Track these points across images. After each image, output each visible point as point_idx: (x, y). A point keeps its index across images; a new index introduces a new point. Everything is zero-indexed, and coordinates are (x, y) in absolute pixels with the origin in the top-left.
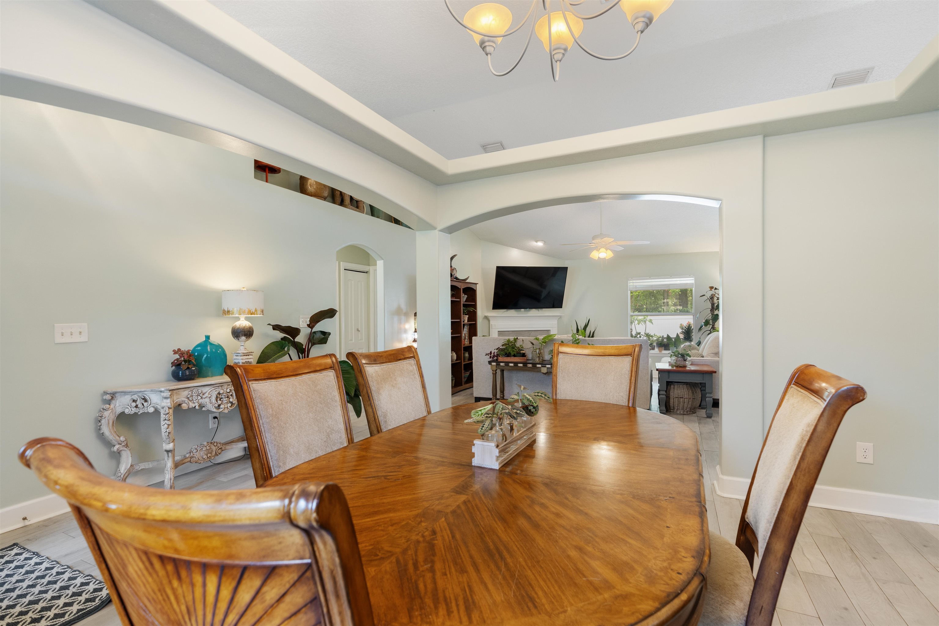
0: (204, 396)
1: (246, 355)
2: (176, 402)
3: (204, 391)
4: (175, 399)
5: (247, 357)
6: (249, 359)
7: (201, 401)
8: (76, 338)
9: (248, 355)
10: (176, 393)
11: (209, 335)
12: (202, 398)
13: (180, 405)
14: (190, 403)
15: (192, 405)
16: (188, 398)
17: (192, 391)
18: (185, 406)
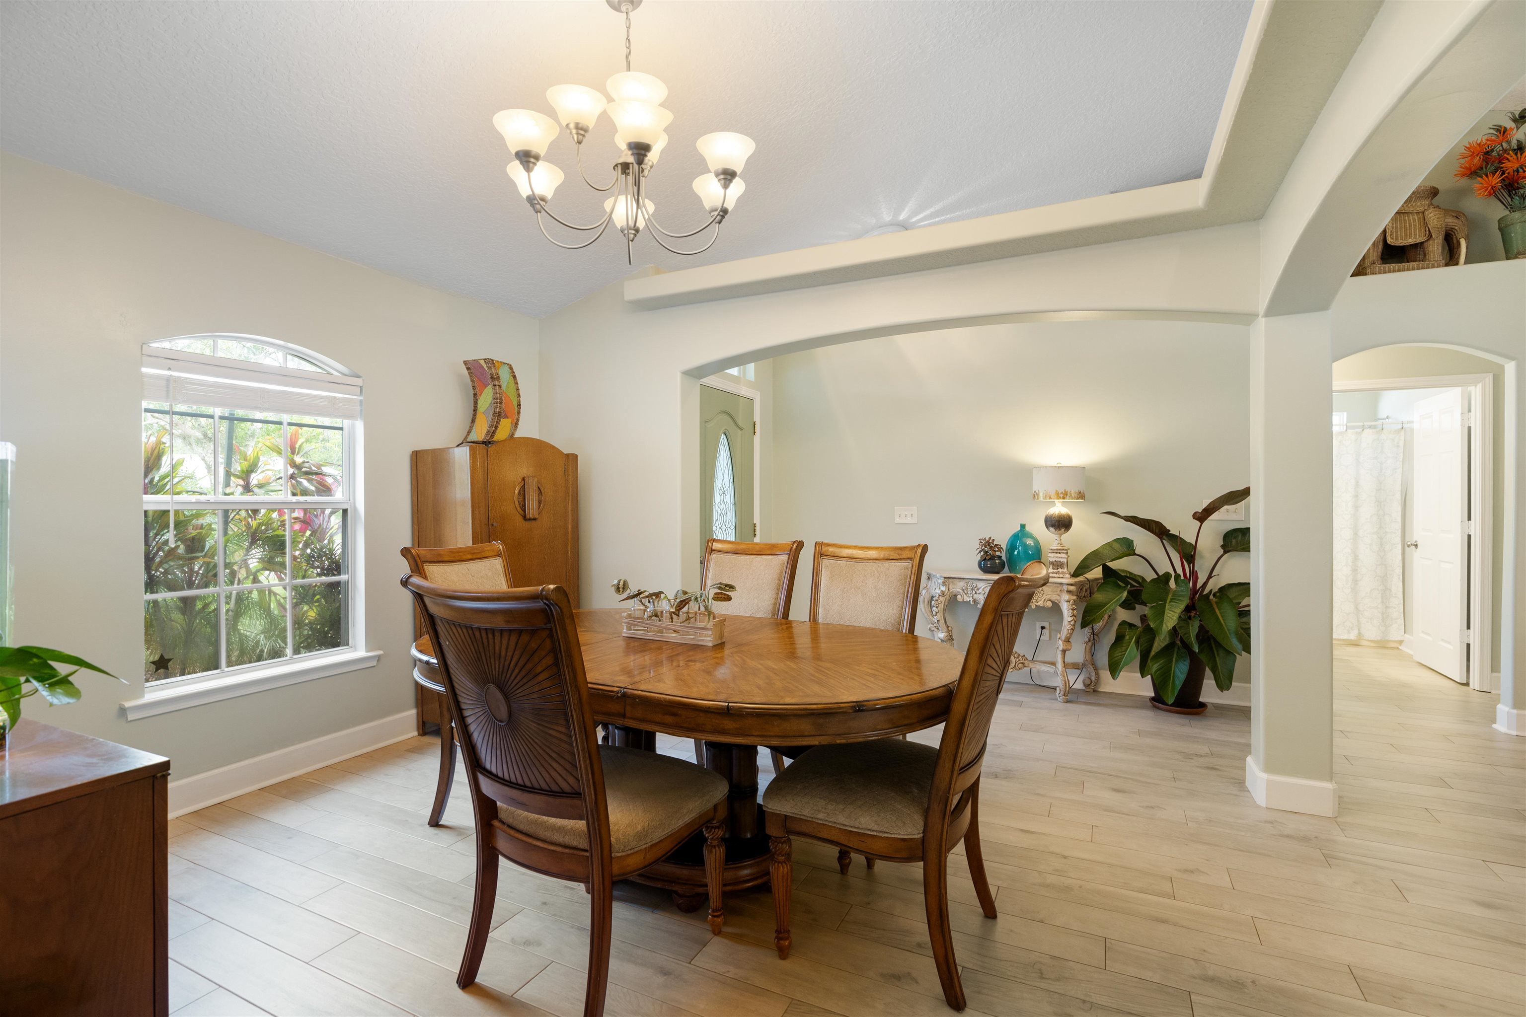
0: (978, 592)
1: (1057, 553)
2: (952, 592)
3: (979, 586)
4: (951, 588)
5: (1058, 555)
6: (1060, 557)
7: (975, 596)
8: (909, 520)
9: (1060, 553)
10: (952, 582)
11: (1024, 523)
12: (976, 593)
13: (956, 596)
14: (965, 595)
15: (967, 599)
16: (963, 590)
17: (968, 583)
18: (959, 597)
